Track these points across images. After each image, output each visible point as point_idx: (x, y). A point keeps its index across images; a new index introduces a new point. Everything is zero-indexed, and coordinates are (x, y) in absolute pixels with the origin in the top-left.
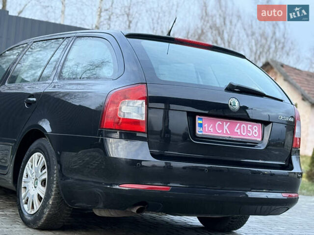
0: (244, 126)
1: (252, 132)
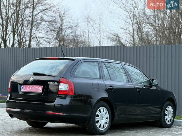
0: (36, 87)
1: (39, 89)
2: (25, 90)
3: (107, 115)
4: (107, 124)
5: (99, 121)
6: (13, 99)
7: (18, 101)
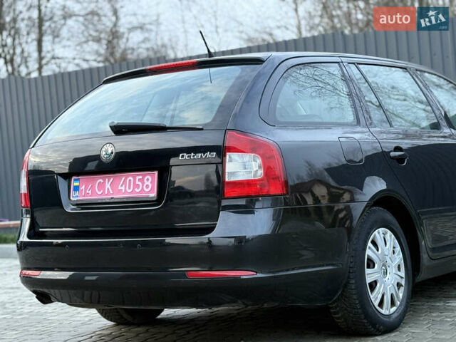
0: (130, 180)
1: (143, 186)
2: (86, 194)
3: (399, 258)
4: (402, 289)
5: (375, 282)
6: (43, 235)
7: (60, 241)
